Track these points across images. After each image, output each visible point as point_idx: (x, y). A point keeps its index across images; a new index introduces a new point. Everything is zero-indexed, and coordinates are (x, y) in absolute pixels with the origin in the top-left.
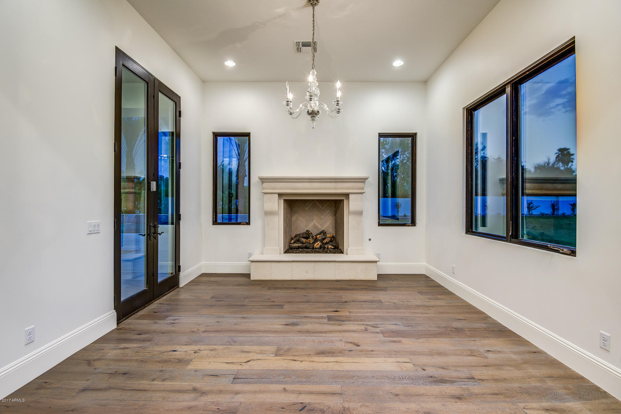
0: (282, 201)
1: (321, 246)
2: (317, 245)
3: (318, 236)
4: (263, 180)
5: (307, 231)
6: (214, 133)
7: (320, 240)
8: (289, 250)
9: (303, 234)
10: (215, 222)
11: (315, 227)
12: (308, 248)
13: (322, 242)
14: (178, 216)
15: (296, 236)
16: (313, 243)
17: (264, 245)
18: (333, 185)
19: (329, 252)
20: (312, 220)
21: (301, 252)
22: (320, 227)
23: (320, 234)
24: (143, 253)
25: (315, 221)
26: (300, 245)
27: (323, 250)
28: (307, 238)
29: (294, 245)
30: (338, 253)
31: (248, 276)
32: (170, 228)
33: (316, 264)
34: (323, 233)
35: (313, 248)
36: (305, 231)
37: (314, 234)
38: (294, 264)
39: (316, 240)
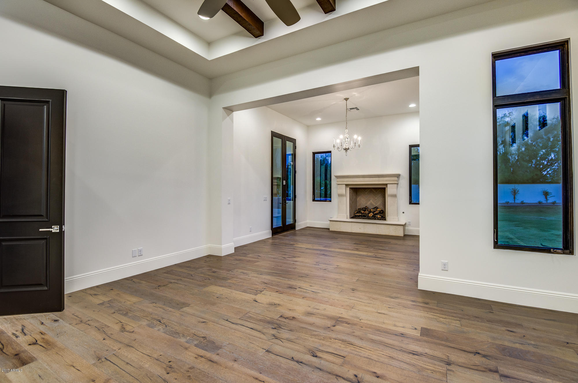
0: (348, 189)
1: (373, 215)
2: (371, 215)
3: (371, 210)
4: (337, 177)
5: (366, 206)
6: (313, 153)
7: (372, 212)
8: (354, 216)
9: (363, 208)
10: (314, 200)
11: (371, 204)
12: (365, 216)
13: (373, 213)
14: (295, 196)
15: (359, 209)
16: (368, 213)
17: (339, 213)
18: (377, 179)
19: (377, 219)
20: (370, 200)
21: (360, 218)
22: (374, 204)
23: (374, 208)
24: (280, 215)
25: (371, 201)
26: (360, 214)
27: (374, 218)
28: (365, 211)
29: (357, 214)
30: (383, 220)
31: (329, 229)
32: (292, 202)
33: (365, 224)
34: (376, 208)
35: (368, 217)
38: (352, 223)
39: (370, 212)
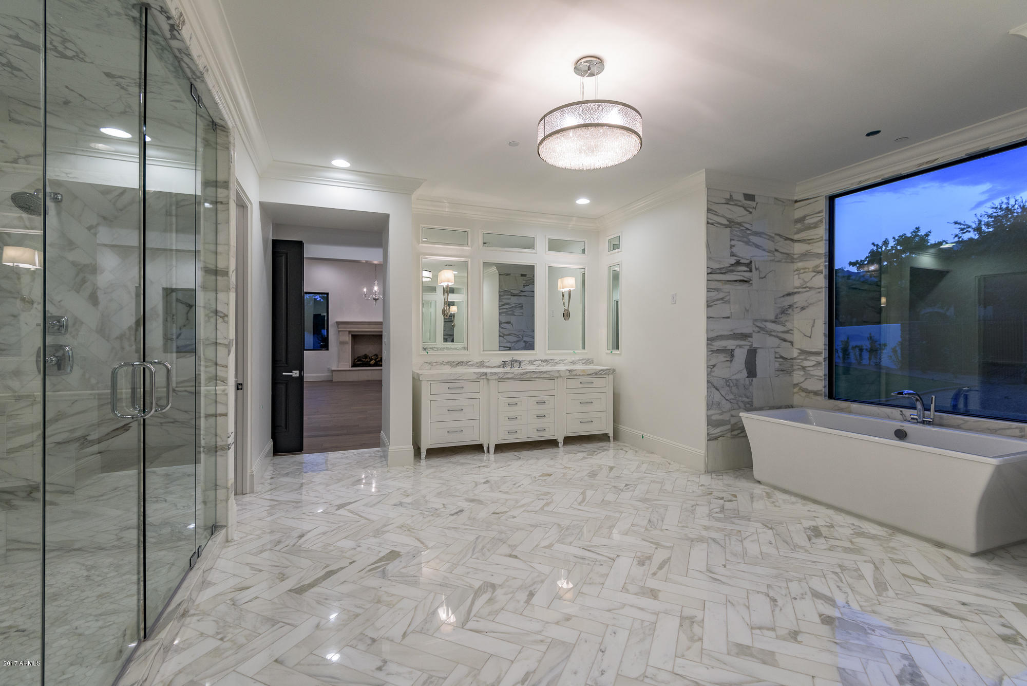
0: (350, 336)
1: (375, 363)
2: (372, 363)
4: (338, 323)
8: (354, 365)
9: (361, 356)
11: (371, 352)
12: (367, 365)
13: (375, 361)
15: (358, 357)
16: (370, 361)
17: (339, 362)
20: (369, 347)
21: (361, 367)
22: (373, 352)
23: (374, 356)
26: (361, 362)
27: (376, 365)
28: (365, 358)
29: (358, 363)
34: (376, 355)
35: (370, 365)
36: (364, 354)
37: (370, 356)
39: (372, 359)
